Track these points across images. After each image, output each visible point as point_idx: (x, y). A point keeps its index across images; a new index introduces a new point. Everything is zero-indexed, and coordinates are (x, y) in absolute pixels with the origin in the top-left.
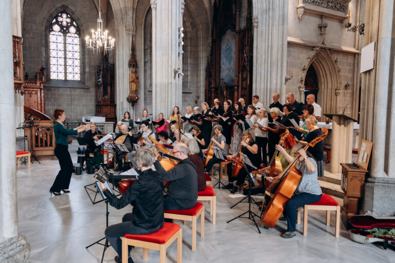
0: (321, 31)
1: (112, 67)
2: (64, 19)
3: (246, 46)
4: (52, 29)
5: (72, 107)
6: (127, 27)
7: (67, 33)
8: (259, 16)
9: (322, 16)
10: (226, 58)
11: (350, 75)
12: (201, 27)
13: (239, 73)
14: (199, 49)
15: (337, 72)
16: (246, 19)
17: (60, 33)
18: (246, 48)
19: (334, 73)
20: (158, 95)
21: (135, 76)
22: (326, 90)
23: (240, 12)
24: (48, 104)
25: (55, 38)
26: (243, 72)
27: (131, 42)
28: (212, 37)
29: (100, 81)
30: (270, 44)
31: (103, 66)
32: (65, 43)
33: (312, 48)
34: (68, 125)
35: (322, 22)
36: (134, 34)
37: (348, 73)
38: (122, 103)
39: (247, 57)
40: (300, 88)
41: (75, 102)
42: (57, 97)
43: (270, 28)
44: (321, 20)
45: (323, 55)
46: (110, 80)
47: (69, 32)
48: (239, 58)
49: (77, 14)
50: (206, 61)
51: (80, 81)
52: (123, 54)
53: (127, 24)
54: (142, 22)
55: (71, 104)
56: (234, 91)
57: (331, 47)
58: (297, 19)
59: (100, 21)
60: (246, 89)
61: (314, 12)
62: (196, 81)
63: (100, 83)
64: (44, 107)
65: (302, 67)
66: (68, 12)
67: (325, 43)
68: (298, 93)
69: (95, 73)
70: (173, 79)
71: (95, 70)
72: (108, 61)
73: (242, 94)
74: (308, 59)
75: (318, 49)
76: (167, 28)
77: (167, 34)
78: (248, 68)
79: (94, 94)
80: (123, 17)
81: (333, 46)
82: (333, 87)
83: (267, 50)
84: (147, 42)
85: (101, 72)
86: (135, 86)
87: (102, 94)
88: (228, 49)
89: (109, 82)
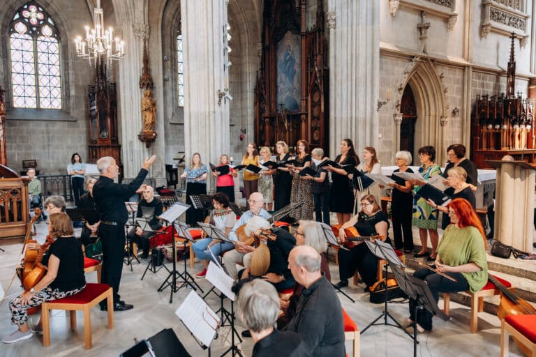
0: (421, 34)
1: (113, 88)
2: (33, 14)
3: (316, 56)
4: (14, 28)
5: (51, 151)
6: (136, 25)
7: (38, 36)
8: (337, 10)
9: (422, 12)
10: (286, 73)
11: (459, 97)
12: (245, 27)
13: (307, 95)
14: (244, 61)
15: (443, 93)
16: (315, 16)
17: (27, 36)
18: (318, 58)
19: (439, 94)
20: (193, 132)
21: (151, 100)
22: (427, 117)
23: (306, 4)
24: (11, 146)
25: (19, 42)
26: (313, 93)
27: (142, 50)
28: (263, 42)
29: (94, 110)
30: (354, 52)
31: (99, 87)
32: (36, 52)
33: (411, 58)
34: (45, 180)
35: (422, 21)
36: (147, 37)
37: (457, 92)
38: (131, 143)
39: (320, 71)
40: (395, 115)
41: (56, 143)
42: (25, 134)
43: (354, 27)
44: (420, 17)
45: (424, 67)
46: (111, 108)
47: (41, 34)
48: (307, 74)
49: (54, 7)
50: (255, 78)
51: (61, 110)
52: (130, 68)
53: (136, 21)
54: (158, 20)
55: (49, 145)
56: (301, 122)
57: (435, 57)
58: (389, 16)
59: (99, 11)
60: (318, 119)
61: (411, 6)
62: (240, 107)
63: (93, 113)
64: (5, 152)
65: (398, 85)
66: (39, 3)
67: (428, 51)
68: (393, 123)
69: (85, 97)
70: (217, 105)
71: (85, 93)
72: (106, 78)
73: (313, 126)
74: (405, 73)
75: (418, 59)
76: (205, 26)
77: (206, 35)
78: (322, 88)
79: (84, 129)
80: (129, 10)
81: (437, 55)
82: (437, 114)
83: (349, 61)
84: (166, 50)
85: (96, 96)
86: (151, 116)
87: (98, 129)
88: (289, 60)
89: (109, 111)
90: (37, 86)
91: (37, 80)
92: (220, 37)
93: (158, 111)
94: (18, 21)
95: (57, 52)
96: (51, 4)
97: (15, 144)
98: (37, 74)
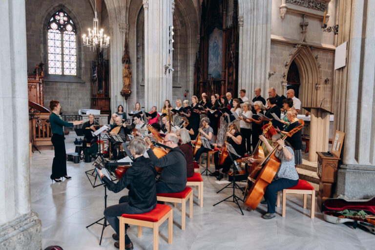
0: (303, 29)
1: (107, 63)
2: (62, 18)
3: (232, 43)
4: (50, 27)
5: (69, 101)
6: (121, 25)
7: (64, 31)
8: (244, 15)
9: (303, 15)
10: (214, 54)
11: (330, 71)
12: (190, 25)
13: (225, 69)
14: (188, 46)
15: (317, 68)
16: (232, 18)
17: (58, 31)
18: (233, 45)
19: (315, 69)
21: (129, 71)
22: (307, 84)
23: (226, 11)
25: (53, 35)
26: (229, 67)
27: (124, 40)
28: (201, 34)
30: (254, 42)
32: (62, 40)
33: (294, 45)
35: (303, 21)
36: (128, 31)
37: (328, 68)
38: (116, 97)
39: (233, 53)
40: (282, 82)
41: (72, 96)
42: (54, 91)
43: (255, 26)
44: (302, 19)
45: (304, 51)
47: (66, 30)
48: (226, 55)
49: (74, 13)
50: (195, 57)
51: (76, 76)
52: (117, 51)
53: (121, 22)
54: (135, 21)
55: (68, 98)
56: (221, 85)
57: (312, 44)
58: (280, 18)
59: (96, 20)
60: (232, 84)
61: (295, 12)
62: (185, 76)
63: (95, 78)
64: (43, 100)
65: (285, 63)
66: (65, 11)
67: (307, 41)
68: (281, 88)
69: (90, 69)
70: (164, 74)
71: (91, 66)
72: (103, 57)
73: (229, 88)
74: (290, 55)
75: (299, 46)
76: (158, 26)
77: (158, 32)
78: (234, 64)
79: (90, 88)
80: (117, 16)
81: (314, 43)
82: (314, 82)
83: (251, 47)
84: (139, 39)
85: (96, 68)
86: (128, 81)
87: (97, 88)
88: (216, 46)
89: (103, 76)
90: (63, 61)
91: (63, 58)
92: (167, 33)
93: (133, 77)
94: (52, 22)
95: (75, 41)
96: (72, 12)
97: (48, 96)
98: (62, 54)
